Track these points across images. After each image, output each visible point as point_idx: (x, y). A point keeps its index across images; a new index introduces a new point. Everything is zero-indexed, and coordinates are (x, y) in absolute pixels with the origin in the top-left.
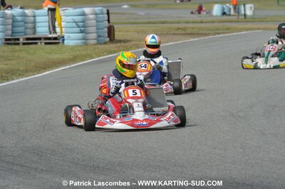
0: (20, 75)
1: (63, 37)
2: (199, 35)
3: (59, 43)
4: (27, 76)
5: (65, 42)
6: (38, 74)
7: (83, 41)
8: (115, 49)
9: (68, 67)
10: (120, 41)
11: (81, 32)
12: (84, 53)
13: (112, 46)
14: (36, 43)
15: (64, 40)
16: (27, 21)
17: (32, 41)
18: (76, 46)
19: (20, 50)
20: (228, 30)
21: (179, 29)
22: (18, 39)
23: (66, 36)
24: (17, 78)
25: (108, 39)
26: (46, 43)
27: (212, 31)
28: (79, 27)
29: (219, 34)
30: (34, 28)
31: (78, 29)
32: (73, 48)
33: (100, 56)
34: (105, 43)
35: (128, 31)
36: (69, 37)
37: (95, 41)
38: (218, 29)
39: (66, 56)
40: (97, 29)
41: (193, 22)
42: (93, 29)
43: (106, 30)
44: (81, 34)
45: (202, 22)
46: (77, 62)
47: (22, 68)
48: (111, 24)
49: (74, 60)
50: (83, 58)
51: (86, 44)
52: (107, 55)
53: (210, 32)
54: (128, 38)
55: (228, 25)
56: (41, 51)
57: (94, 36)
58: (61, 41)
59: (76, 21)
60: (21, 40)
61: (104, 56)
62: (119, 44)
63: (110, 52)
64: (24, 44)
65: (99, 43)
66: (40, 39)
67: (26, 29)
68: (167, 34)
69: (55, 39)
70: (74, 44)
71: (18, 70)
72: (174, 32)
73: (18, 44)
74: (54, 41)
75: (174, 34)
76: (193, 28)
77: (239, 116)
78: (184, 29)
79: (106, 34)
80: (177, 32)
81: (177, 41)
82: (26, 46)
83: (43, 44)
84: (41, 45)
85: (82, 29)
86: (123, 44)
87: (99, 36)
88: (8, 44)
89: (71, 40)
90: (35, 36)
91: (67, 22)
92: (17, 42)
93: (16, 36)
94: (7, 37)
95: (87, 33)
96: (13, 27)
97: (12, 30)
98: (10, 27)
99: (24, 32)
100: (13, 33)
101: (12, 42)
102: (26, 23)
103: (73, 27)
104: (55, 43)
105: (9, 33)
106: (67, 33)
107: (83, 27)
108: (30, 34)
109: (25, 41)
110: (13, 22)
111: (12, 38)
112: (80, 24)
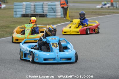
3: (45, 17)
5: (48, 16)
7: (56, 16)
11: (54, 12)
12: (56, 21)
15: (47, 16)
16: (31, 7)
18: (53, 18)
20: (114, 13)
21: (93, 12)
22: (28, 15)
23: (48, 14)
26: (40, 17)
27: (107, 13)
28: (53, 10)
31: (53, 11)
33: (63, 23)
35: (72, 12)
37: (60, 17)
38: (109, 12)
39: (49, 22)
42: (59, 11)
44: (54, 14)
53: (106, 13)
57: (60, 14)
58: (46, 16)
59: (52, 8)
60: (29, 15)
61: (65, 22)
66: (37, 15)
68: (88, 14)
73: (28, 17)
74: (43, 16)
75: (91, 14)
78: (95, 12)
84: (38, 17)
85: (55, 11)
86: (72, 18)
87: (62, 14)
88: (24, 17)
89: (50, 16)
90: (35, 14)
91: (49, 8)
92: (27, 16)
93: (27, 13)
94: (24, 14)
95: (57, 13)
96: (26, 9)
97: (25, 11)
98: (25, 10)
99: (30, 11)
100: (26, 12)
101: (25, 16)
102: (31, 8)
103: (51, 10)
104: (43, 17)
105: (24, 12)
106: (49, 12)
107: (55, 10)
108: (32, 12)
109: (31, 16)
110: (26, 7)
111: (26, 14)
112: (54, 9)
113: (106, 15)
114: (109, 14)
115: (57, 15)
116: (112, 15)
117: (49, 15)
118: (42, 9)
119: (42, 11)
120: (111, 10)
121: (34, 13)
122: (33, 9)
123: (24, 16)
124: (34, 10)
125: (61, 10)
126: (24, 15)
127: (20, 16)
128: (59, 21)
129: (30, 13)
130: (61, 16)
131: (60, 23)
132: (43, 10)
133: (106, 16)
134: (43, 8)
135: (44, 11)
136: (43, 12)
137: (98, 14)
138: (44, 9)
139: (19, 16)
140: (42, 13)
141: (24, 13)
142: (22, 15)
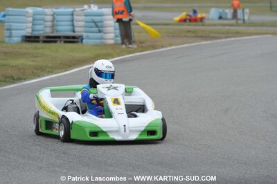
0: (49, 72)
1: (82, 37)
3: (77, 42)
4: (56, 73)
5: (84, 41)
6: (65, 71)
7: (103, 41)
11: (100, 31)
12: (104, 52)
14: (55, 42)
15: (82, 39)
17: (51, 39)
18: (97, 45)
19: (42, 48)
22: (38, 37)
23: (85, 35)
24: (48, 75)
26: (66, 42)
28: (97, 26)
31: (96, 29)
33: (120, 56)
36: (87, 36)
37: (112, 42)
39: (88, 55)
40: (115, 29)
42: (111, 29)
44: (99, 35)
47: (50, 65)
52: (127, 54)
56: (62, 49)
57: (112, 35)
58: (79, 40)
59: (96, 20)
60: (41, 39)
61: (123, 55)
64: (44, 42)
66: (59, 37)
67: (45, 27)
69: (74, 37)
72: (185, 34)
73: (38, 42)
74: (72, 39)
80: (189, 35)
82: (48, 45)
83: (63, 42)
84: (60, 43)
85: (101, 29)
86: (140, 45)
87: (116, 36)
88: (29, 41)
89: (90, 39)
90: (55, 34)
91: (86, 22)
92: (37, 39)
93: (36, 34)
94: (27, 35)
95: (105, 33)
96: (33, 25)
97: (32, 28)
98: (30, 25)
99: (44, 29)
100: (33, 31)
101: (32, 39)
102: (45, 21)
103: (91, 27)
104: (73, 42)
105: (30, 30)
106: (86, 32)
107: (102, 27)
108: (48, 32)
109: (45, 39)
110: (34, 20)
111: (33, 35)
112: (99, 24)
113: (220, 38)
114: (226, 37)
115: (105, 39)
116: (233, 39)
117: (88, 38)
118: (70, 23)
119: (71, 28)
120: (232, 28)
121: (53, 32)
122: (49, 24)
123: (30, 39)
124: (53, 26)
125: (114, 26)
126: (29, 37)
127: (20, 39)
128: (109, 51)
129: (42, 32)
130: (115, 40)
132: (73, 25)
133: (219, 41)
134: (72, 21)
135: (76, 29)
136: (74, 31)
137: (201, 37)
138: (75, 23)
139: (17, 39)
140: (71, 34)
141: (28, 32)
142: (24, 38)
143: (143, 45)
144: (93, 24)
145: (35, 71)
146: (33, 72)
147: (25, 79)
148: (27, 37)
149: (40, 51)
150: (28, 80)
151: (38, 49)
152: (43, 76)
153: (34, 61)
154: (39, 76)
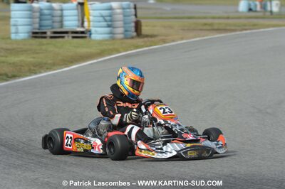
0: (47, 69)
1: (90, 31)
2: (225, 30)
3: (85, 37)
5: (93, 36)
6: (65, 67)
8: (142, 44)
9: (95, 61)
10: (147, 36)
11: (109, 26)
12: (111, 47)
13: (139, 41)
14: (63, 37)
15: (90, 34)
16: (54, 15)
17: (60, 34)
18: (107, 40)
19: (48, 44)
20: (255, 26)
21: (205, 24)
22: (45, 33)
23: (93, 30)
24: (45, 72)
25: (135, 34)
26: (74, 37)
27: (239, 26)
28: (106, 21)
29: (246, 30)
30: (61, 22)
31: (105, 24)
32: (100, 42)
33: (127, 50)
34: (132, 38)
35: (155, 26)
36: (96, 31)
37: (122, 36)
38: (245, 25)
39: (94, 50)
40: (125, 23)
41: (219, 18)
42: (120, 24)
43: (133, 24)
44: (107, 30)
45: (228, 18)
46: (104, 56)
47: (50, 62)
48: (138, 19)
49: (101, 54)
50: (110, 52)
51: (113, 39)
52: (134, 49)
53: (237, 28)
54: (155, 33)
55: (255, 21)
56: (68, 45)
57: (120, 30)
58: (87, 35)
59: (104, 15)
60: (49, 34)
61: (131, 50)
62: (146, 39)
63: (137, 47)
64: (51, 37)
65: (126, 38)
66: (67, 33)
67: (53, 22)
68: (194, 30)
69: (83, 32)
70: (101, 39)
71: (46, 64)
72: (201, 28)
73: (45, 37)
74: (81, 35)
75: (201, 30)
76: (220, 24)
77: (267, 113)
78: (211, 25)
79: (133, 29)
80: (205, 28)
81: (203, 36)
82: (53, 40)
83: (70, 38)
84: (68, 38)
85: (110, 23)
86: (150, 39)
87: (126, 31)
88: (36, 37)
89: (99, 33)
90: (62, 30)
91: (94, 16)
92: (44, 35)
94: (35, 31)
95: (114, 28)
96: (41, 20)
97: (39, 23)
98: (37, 20)
99: (52, 25)
100: (40, 26)
101: (39, 35)
103: (99, 22)
104: (81, 37)
105: (37, 26)
106: (94, 27)
108: (56, 27)
109: (52, 35)
110: (41, 15)
111: (40, 31)
112: (108, 18)
113: (236, 31)
114: (242, 30)
115: (114, 34)
116: (249, 31)
121: (61, 28)
122: (57, 19)
123: (37, 35)
125: (124, 21)
126: (37, 33)
127: (26, 35)
128: (117, 46)
129: (50, 28)
130: (125, 35)
131: (120, 52)
133: (233, 33)
141: (35, 27)
142: (31, 34)
143: (153, 39)
144: (101, 19)
145: (32, 68)
146: (30, 70)
147: (19, 77)
148: (34, 33)
149: (44, 47)
150: (23, 77)
151: (43, 45)
152: (40, 73)
153: (34, 58)
154: (36, 73)
